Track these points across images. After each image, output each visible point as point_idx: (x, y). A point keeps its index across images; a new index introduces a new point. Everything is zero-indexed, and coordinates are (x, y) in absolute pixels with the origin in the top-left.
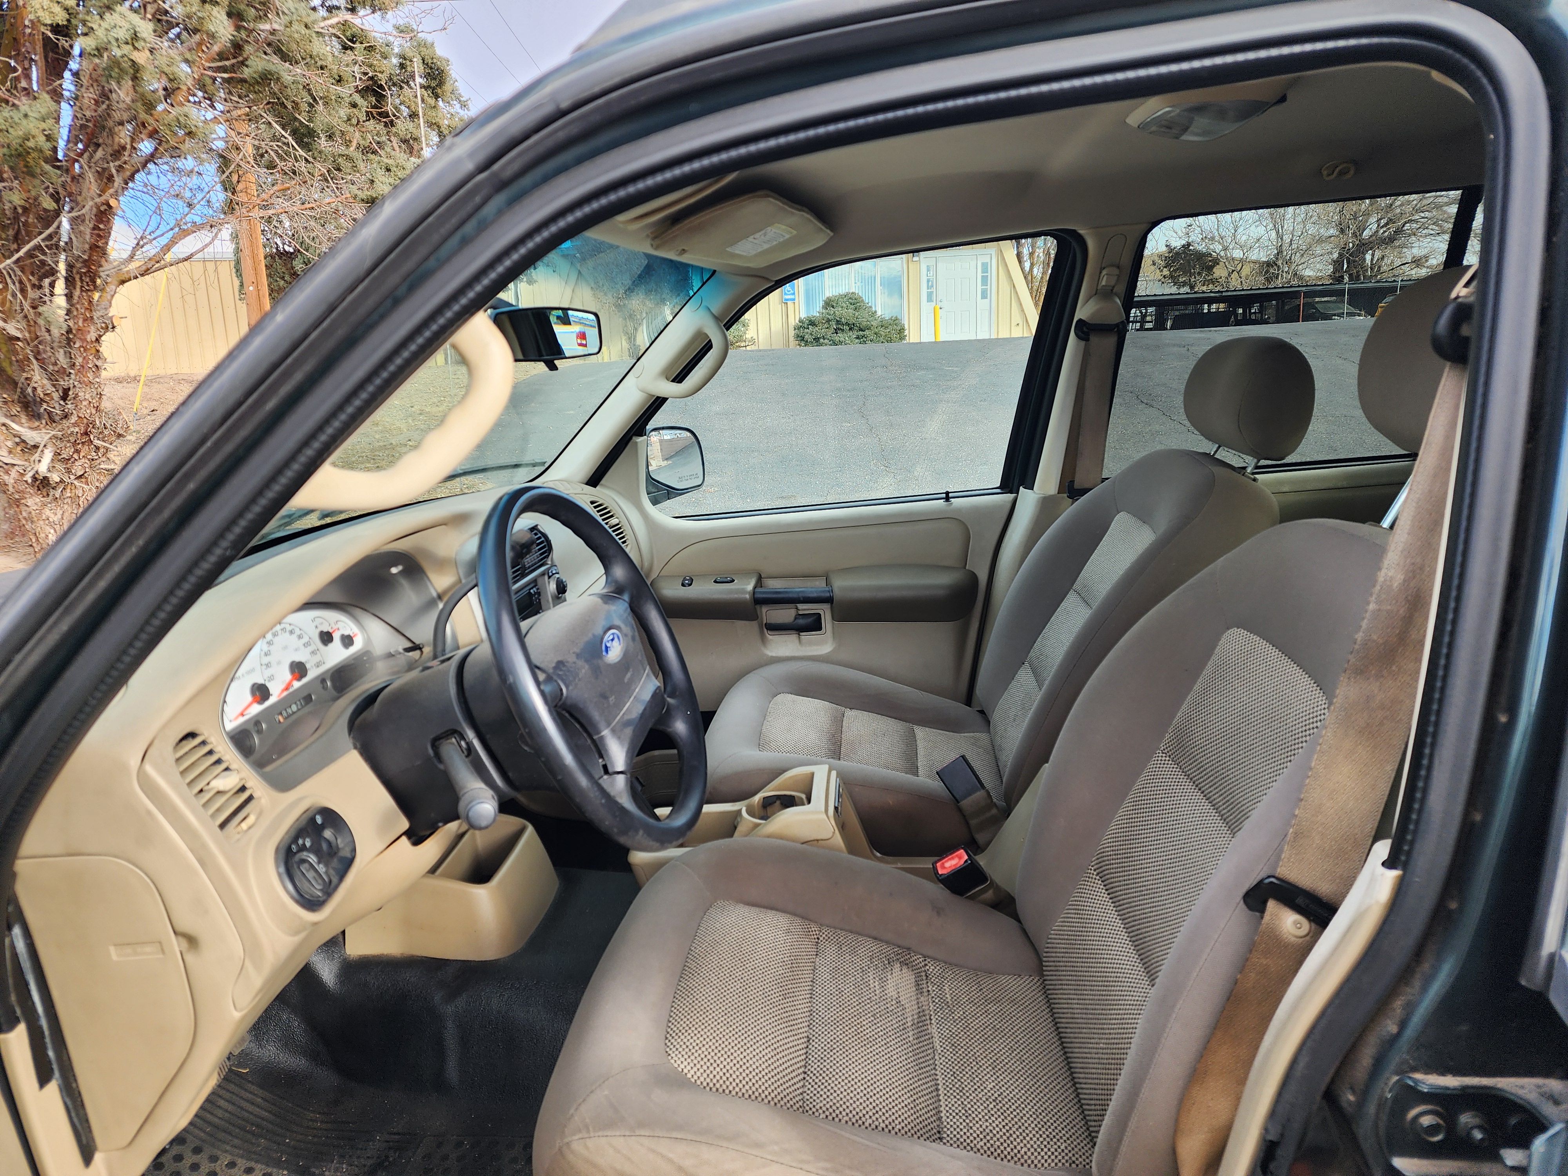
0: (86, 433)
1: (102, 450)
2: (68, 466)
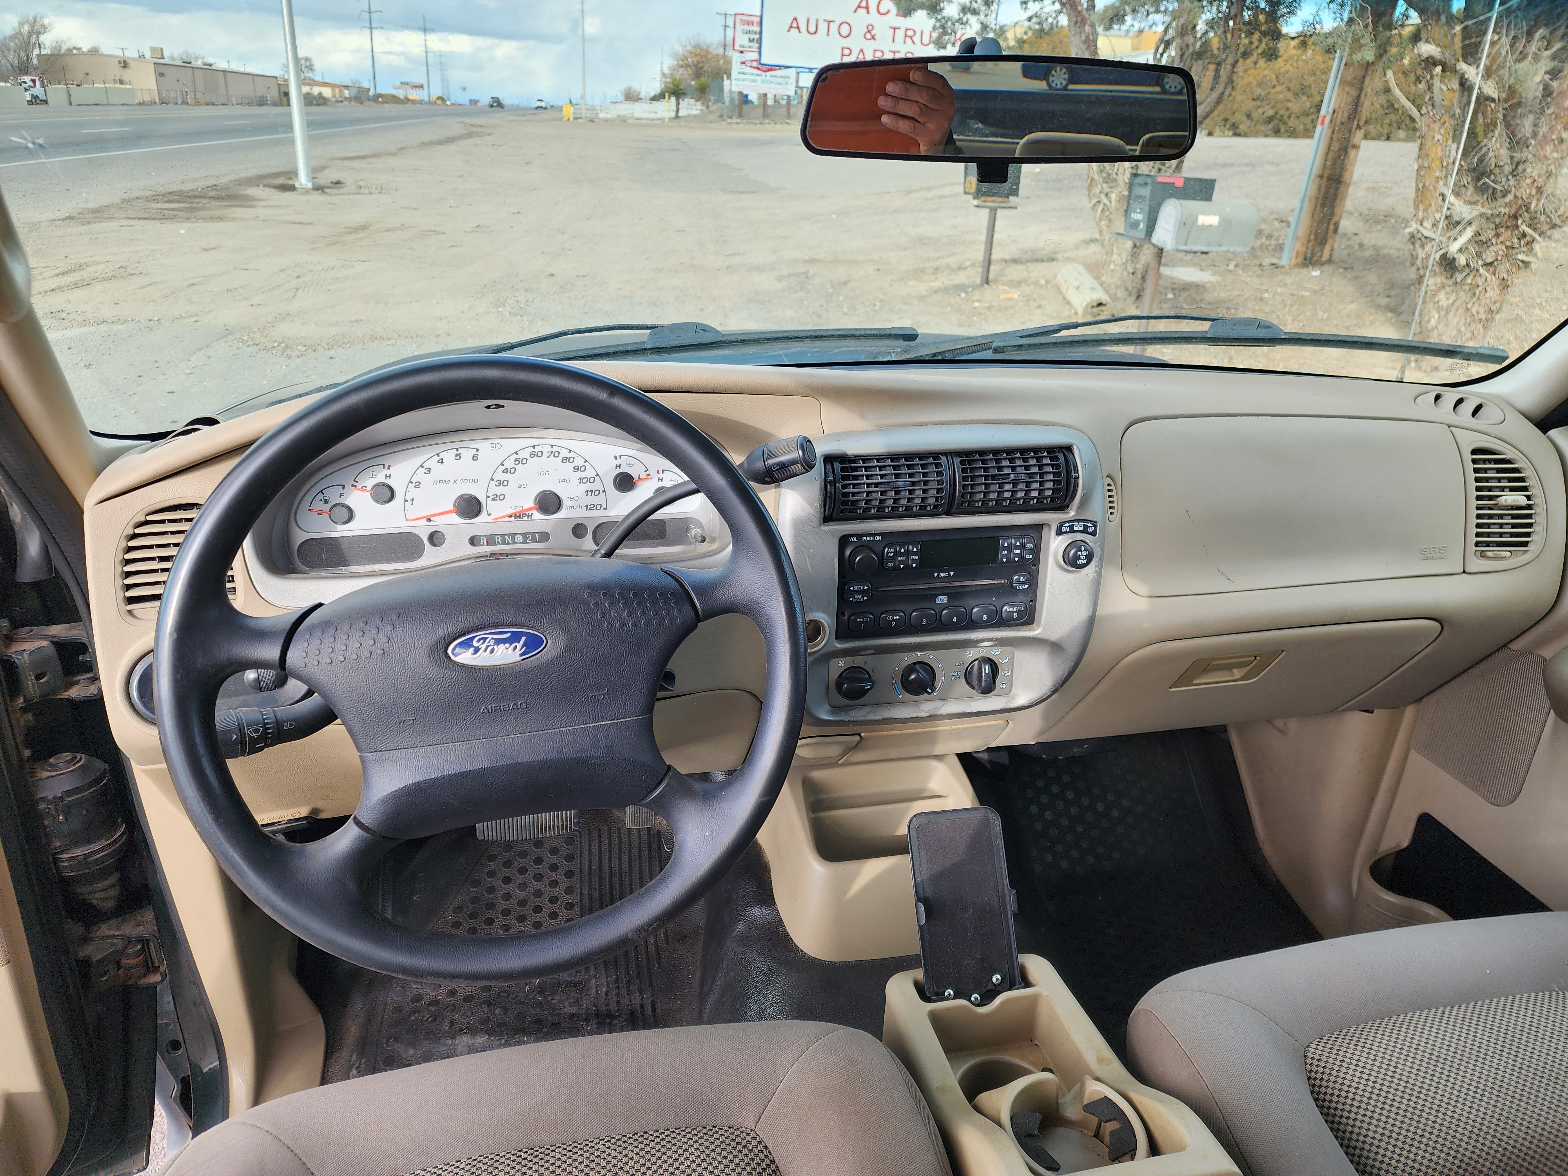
0: (1515, 217)
1: (1528, 239)
2: (1482, 250)
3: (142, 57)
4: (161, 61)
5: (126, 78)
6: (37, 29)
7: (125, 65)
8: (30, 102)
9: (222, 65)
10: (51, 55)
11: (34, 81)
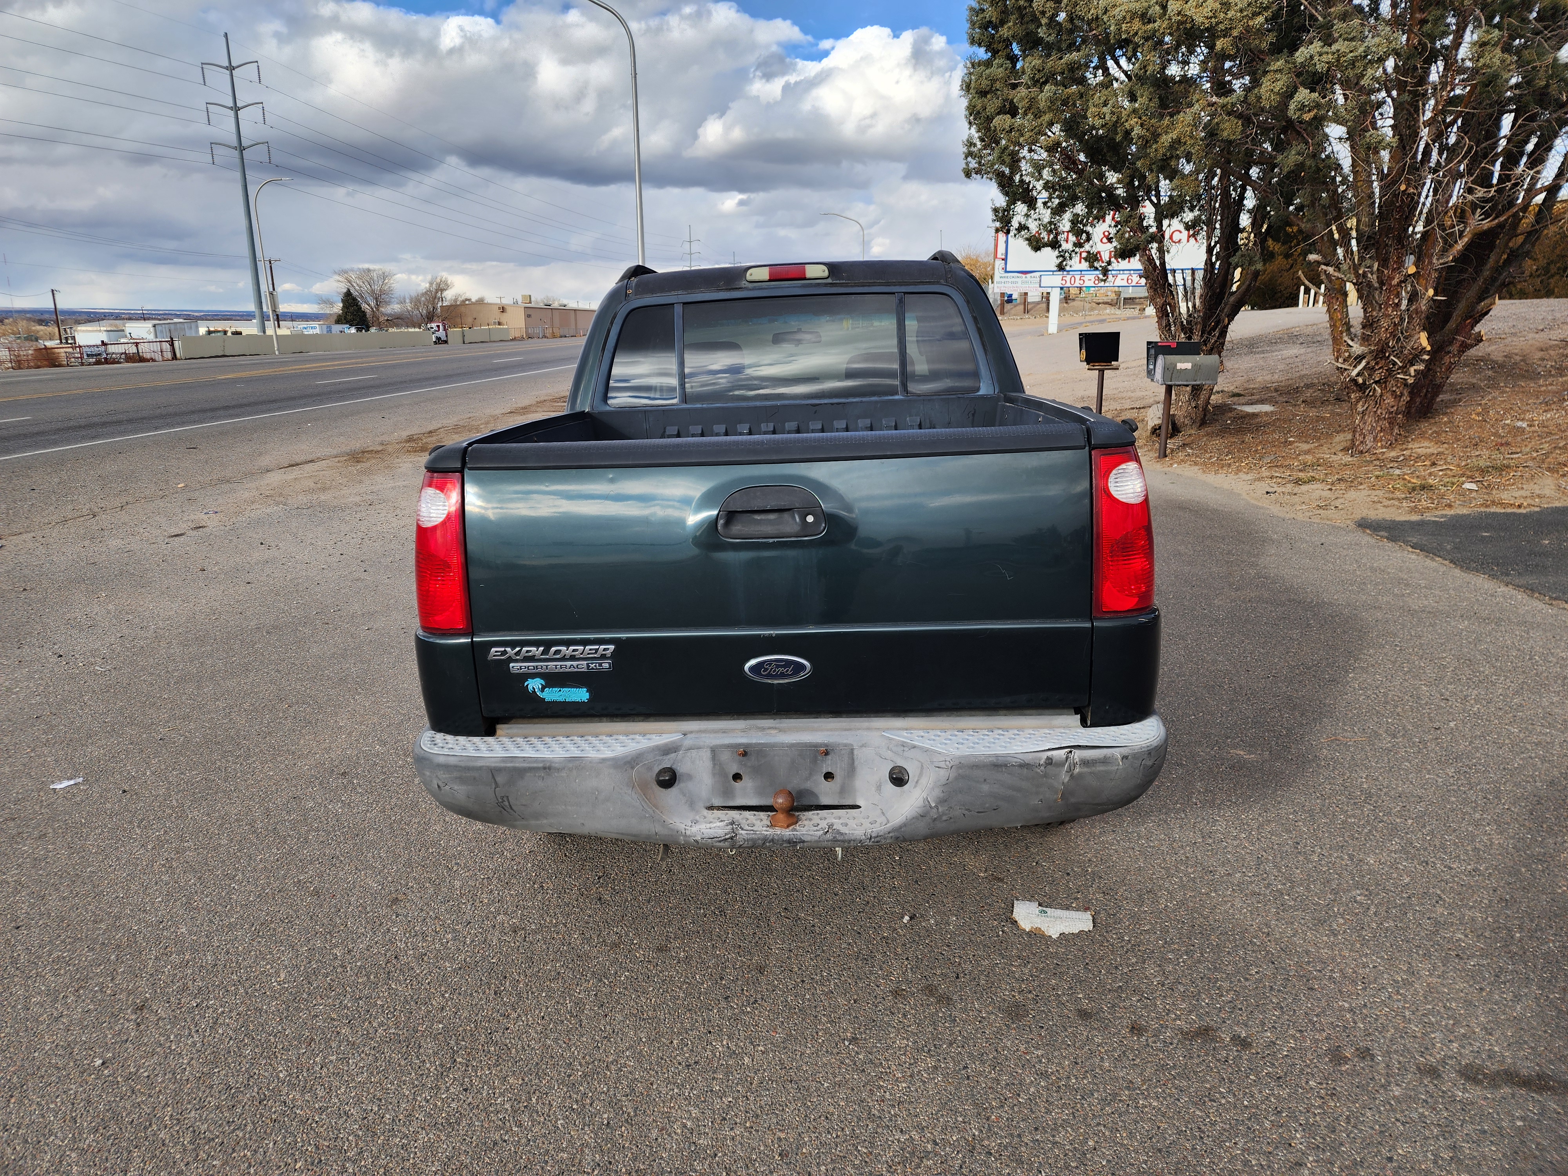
3: (516, 303)
4: (529, 305)
5: (503, 320)
6: (441, 287)
7: (503, 310)
8: (435, 343)
9: (572, 305)
10: (451, 306)
11: (438, 326)
